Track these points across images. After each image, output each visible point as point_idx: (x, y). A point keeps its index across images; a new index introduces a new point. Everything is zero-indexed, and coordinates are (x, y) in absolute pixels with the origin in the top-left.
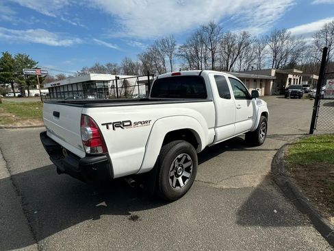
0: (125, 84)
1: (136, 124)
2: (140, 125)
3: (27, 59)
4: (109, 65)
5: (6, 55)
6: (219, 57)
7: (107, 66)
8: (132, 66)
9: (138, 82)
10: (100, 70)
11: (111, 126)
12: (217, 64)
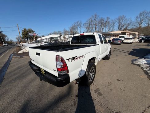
0: (65, 38)
1: (79, 57)
2: (80, 58)
4: (59, 32)
6: (98, 27)
7: (58, 32)
8: (67, 31)
9: (69, 37)
10: (56, 33)
11: (70, 60)
12: (97, 30)
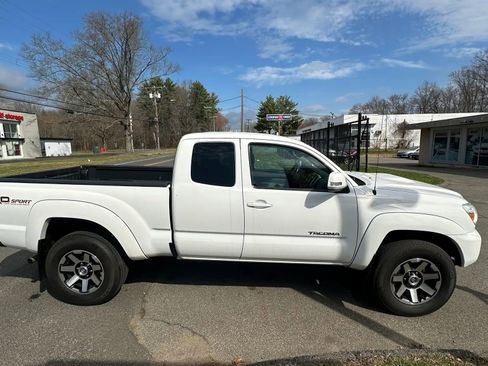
1: (14, 201)
3: (287, 101)
4: (395, 97)
5: (270, 99)
